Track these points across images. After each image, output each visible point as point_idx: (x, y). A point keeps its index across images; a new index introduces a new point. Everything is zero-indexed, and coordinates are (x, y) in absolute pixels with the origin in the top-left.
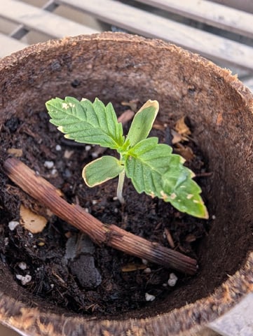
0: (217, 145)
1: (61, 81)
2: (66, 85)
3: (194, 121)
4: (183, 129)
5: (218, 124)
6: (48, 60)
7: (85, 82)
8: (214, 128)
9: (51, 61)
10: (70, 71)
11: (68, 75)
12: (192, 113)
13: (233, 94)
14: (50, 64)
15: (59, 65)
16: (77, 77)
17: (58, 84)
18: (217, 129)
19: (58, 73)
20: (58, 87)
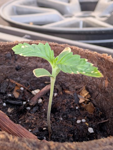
0: (108, 100)
1: (10, 65)
2: (12, 68)
3: (91, 89)
4: (85, 93)
5: (106, 86)
6: (5, 51)
7: (23, 68)
8: (104, 90)
9: (6, 52)
10: (16, 60)
11: (15, 62)
12: (90, 84)
13: (111, 65)
14: (6, 54)
15: (11, 55)
16: (19, 64)
17: (8, 67)
18: (107, 89)
19: (9, 60)
20: (8, 69)
